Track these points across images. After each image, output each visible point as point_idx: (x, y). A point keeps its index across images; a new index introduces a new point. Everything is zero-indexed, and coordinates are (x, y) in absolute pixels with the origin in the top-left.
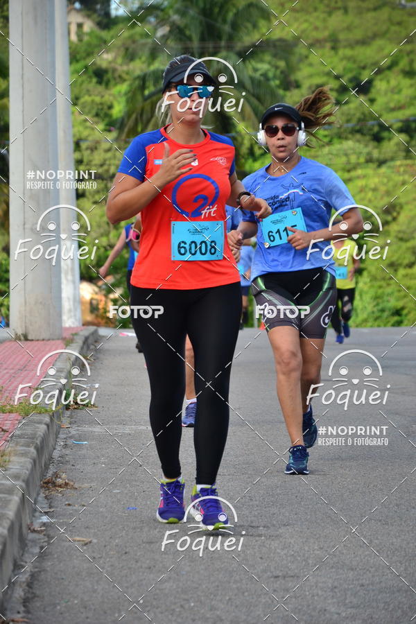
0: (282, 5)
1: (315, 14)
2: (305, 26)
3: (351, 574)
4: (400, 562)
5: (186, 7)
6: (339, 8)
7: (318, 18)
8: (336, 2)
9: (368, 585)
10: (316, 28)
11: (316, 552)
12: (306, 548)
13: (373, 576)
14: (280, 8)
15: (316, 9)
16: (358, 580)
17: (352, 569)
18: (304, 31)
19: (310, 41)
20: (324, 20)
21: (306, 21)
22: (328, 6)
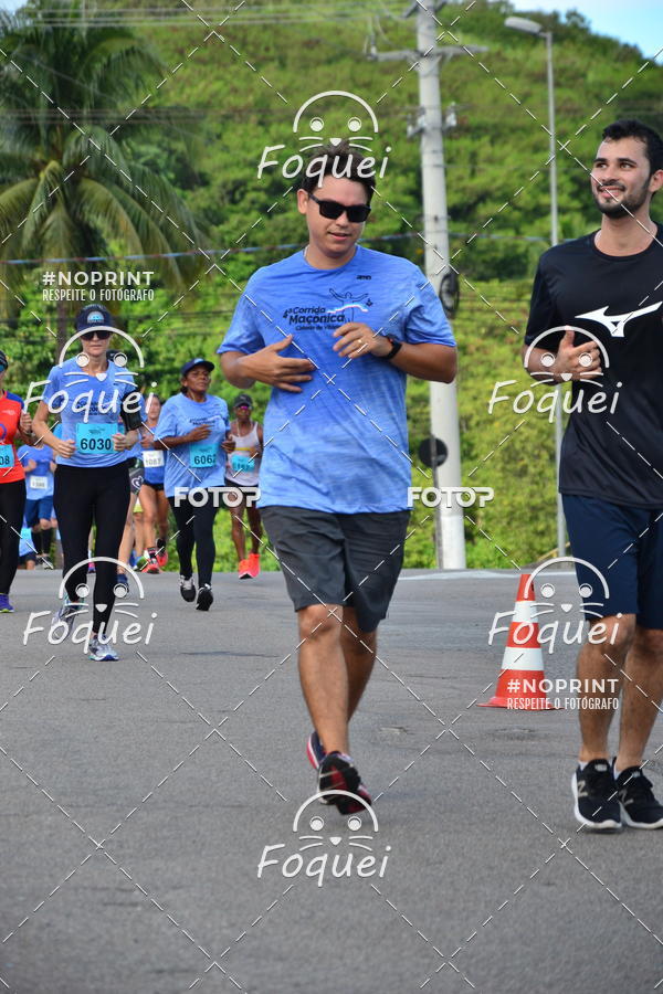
0: (181, 52)
1: (233, 68)
2: (217, 86)
3: (279, 967)
4: (359, 948)
5: (29, 54)
6: (272, 59)
7: (237, 74)
8: (267, 49)
9: (307, 984)
10: (235, 91)
11: (225, 931)
12: (209, 926)
13: (315, 970)
14: (177, 57)
15: (234, 60)
16: (290, 976)
17: (281, 959)
18: (215, 95)
19: (223, 112)
20: (248, 78)
21: (218, 78)
22: (253, 55)
